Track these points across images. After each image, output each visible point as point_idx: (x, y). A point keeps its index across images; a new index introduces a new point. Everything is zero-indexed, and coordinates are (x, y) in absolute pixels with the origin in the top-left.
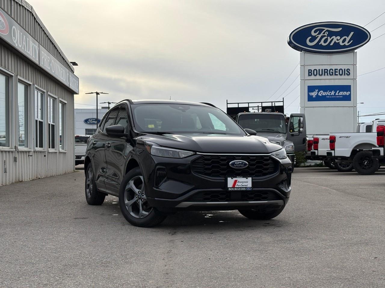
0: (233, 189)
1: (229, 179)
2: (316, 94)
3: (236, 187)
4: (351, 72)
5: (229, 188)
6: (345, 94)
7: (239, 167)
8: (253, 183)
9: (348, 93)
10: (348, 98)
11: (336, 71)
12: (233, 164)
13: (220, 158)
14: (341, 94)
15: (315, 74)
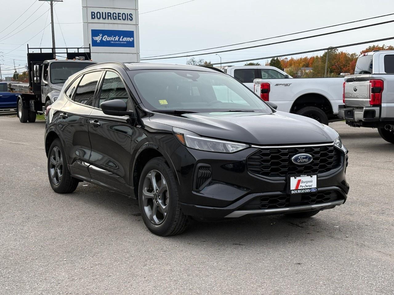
0: (296, 192)
1: (292, 179)
2: (100, 39)
3: (299, 188)
4: (134, 17)
5: (292, 190)
6: (129, 40)
7: (303, 162)
8: (318, 181)
9: (131, 39)
10: (131, 44)
11: (120, 15)
12: (296, 159)
13: (281, 151)
14: (125, 40)
15: (99, 17)
